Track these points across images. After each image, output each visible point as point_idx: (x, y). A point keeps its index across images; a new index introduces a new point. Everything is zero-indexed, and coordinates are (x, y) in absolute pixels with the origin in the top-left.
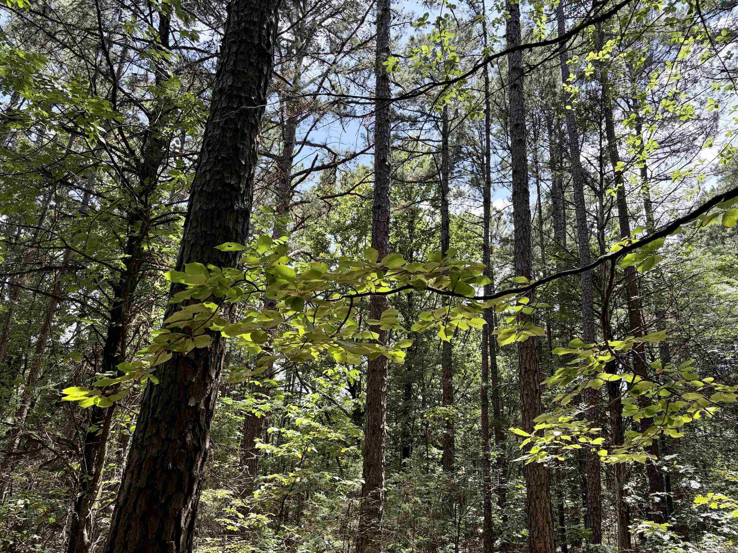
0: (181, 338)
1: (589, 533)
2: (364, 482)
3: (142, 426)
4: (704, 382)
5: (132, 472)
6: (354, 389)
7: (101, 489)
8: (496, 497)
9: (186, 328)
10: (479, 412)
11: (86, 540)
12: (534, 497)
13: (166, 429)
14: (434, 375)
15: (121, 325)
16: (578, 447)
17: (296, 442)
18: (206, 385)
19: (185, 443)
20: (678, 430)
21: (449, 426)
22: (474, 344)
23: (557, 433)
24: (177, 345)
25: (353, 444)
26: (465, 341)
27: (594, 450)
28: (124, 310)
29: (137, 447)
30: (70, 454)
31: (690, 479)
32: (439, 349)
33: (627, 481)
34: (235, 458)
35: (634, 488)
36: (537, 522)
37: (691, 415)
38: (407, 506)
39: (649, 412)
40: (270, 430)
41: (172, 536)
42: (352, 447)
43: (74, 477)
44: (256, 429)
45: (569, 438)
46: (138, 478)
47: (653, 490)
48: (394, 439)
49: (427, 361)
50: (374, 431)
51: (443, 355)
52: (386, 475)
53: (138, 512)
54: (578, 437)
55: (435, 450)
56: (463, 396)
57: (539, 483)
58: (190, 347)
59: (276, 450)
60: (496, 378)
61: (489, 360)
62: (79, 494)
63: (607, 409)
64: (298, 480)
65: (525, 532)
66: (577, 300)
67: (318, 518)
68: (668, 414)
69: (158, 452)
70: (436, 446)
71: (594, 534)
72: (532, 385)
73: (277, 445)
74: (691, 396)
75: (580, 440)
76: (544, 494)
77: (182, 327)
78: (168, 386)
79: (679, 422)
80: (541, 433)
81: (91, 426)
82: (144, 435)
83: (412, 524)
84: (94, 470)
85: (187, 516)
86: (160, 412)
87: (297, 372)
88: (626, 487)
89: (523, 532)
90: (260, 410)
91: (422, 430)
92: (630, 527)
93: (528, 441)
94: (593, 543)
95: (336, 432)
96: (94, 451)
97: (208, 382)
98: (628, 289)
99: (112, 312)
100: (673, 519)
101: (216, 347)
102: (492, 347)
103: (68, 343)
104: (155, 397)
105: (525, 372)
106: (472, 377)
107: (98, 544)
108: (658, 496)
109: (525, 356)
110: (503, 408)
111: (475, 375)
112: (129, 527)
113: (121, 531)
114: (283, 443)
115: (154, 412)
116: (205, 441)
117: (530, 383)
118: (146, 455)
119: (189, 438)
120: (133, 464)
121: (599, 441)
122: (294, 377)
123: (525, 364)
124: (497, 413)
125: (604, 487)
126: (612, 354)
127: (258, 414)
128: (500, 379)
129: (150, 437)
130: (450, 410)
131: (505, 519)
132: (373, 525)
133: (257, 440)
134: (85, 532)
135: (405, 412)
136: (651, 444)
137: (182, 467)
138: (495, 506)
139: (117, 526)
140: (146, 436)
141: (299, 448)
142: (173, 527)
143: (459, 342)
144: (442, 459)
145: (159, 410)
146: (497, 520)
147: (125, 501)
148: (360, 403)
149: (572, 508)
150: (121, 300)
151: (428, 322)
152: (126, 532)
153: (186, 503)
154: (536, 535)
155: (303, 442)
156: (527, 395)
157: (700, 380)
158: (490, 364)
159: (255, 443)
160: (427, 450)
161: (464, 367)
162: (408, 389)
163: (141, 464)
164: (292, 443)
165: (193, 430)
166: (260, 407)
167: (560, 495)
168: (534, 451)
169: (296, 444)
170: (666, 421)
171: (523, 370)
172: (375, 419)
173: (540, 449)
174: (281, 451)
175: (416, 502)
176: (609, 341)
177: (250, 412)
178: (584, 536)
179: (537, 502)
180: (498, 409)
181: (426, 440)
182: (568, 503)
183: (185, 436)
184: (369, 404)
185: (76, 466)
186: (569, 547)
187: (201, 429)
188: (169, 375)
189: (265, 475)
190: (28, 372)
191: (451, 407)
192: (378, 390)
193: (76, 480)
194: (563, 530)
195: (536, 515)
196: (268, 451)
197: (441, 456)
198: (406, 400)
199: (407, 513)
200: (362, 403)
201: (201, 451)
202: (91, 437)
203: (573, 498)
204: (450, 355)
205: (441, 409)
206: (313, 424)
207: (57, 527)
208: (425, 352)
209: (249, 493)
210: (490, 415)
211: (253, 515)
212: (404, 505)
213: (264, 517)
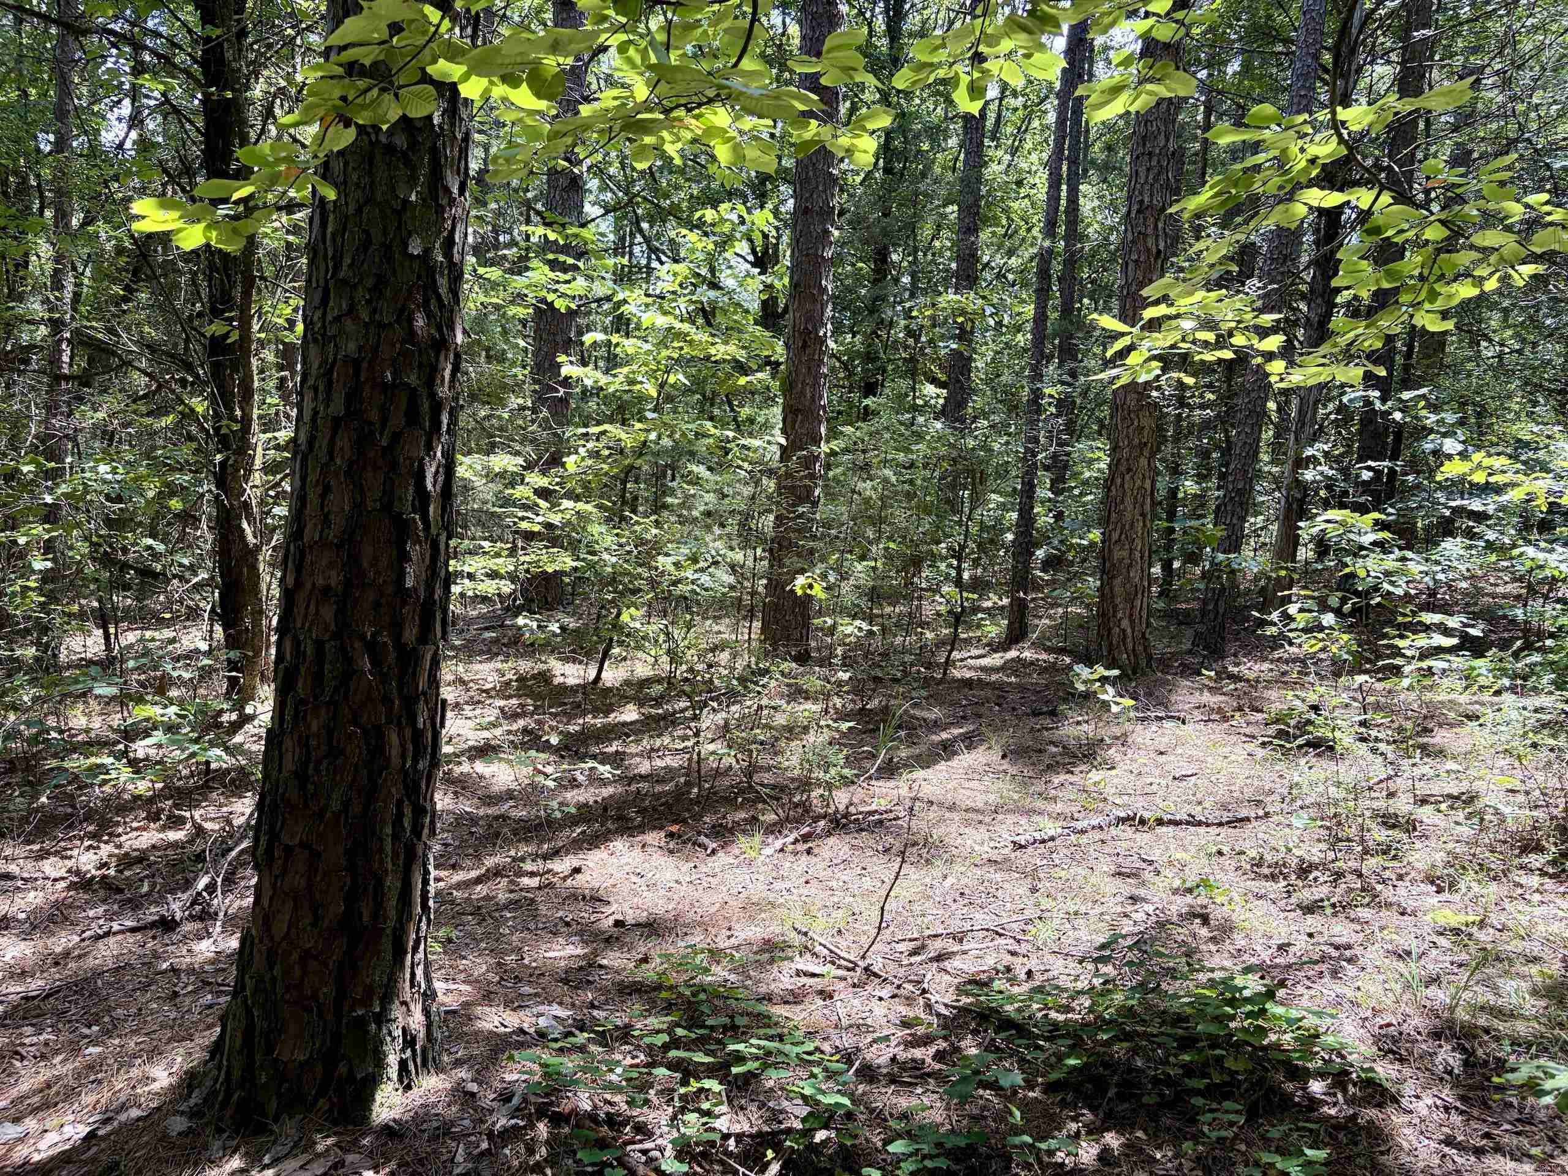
0: (369, 89)
1: (1219, 534)
2: (783, 442)
3: (318, 296)
4: (1527, 206)
5: (315, 389)
6: (763, 260)
7: (259, 450)
8: (1045, 479)
9: (375, 64)
10: (1029, 310)
11: (250, 539)
12: (1123, 469)
13: (368, 302)
14: (939, 227)
15: (229, 95)
16: (1228, 355)
17: (645, 364)
18: (440, 210)
19: (412, 332)
20: (1445, 315)
21: (964, 335)
22: (1034, 157)
23: (1187, 324)
24: (363, 107)
25: (760, 369)
26: (1014, 151)
27: (1259, 360)
28: (229, 55)
29: (315, 340)
30: (183, 382)
31: (1445, 435)
32: (954, 169)
33: (1314, 439)
34: (520, 401)
35: (1326, 454)
36: (1120, 514)
37: (1481, 280)
38: (867, 487)
39: (1390, 275)
40: (588, 338)
41: (413, 505)
42: (759, 375)
43: (200, 424)
44: (559, 339)
45: (1210, 337)
46: (328, 399)
47: (1361, 459)
48: (846, 368)
49: (926, 195)
50: (805, 342)
51: (962, 180)
52: (829, 430)
53: (338, 462)
54: (1231, 334)
55: (930, 389)
56: (999, 276)
57: (1137, 441)
58: (394, 114)
59: (603, 380)
60: (1074, 234)
61: (1064, 194)
62: (219, 457)
63: (1303, 297)
64: (653, 436)
65: (1095, 535)
66: (1287, 41)
67: (695, 513)
68: (1432, 279)
69: (360, 348)
70: (934, 381)
71: (1229, 537)
72: (1150, 242)
73: (607, 372)
74: (1491, 238)
75: (1233, 341)
76: (1143, 462)
77: (367, 62)
78: (359, 210)
79: (1450, 296)
80: (1154, 325)
81: (211, 322)
82: (324, 314)
83: (878, 521)
84: (238, 413)
85: (437, 472)
86: (350, 266)
87: (638, 223)
88: (1309, 452)
89: (1091, 536)
90: (563, 295)
91: (906, 348)
92: (1300, 524)
93: (1125, 341)
94: (1224, 552)
95: (726, 343)
96: (231, 375)
97: (444, 202)
98: (1409, 12)
99: (204, 63)
100: (1390, 510)
101: (453, 125)
102: (1073, 162)
103: (120, 146)
104: (333, 235)
105: (1139, 212)
106: (1022, 232)
107: (274, 548)
108: (1369, 468)
109: (1142, 175)
110: (1080, 302)
111: (1029, 230)
112: (327, 489)
113: (312, 497)
114: (615, 366)
115: (337, 267)
116: (453, 330)
117: (1145, 235)
118: (336, 355)
119: (420, 322)
120: (314, 372)
121: (1274, 342)
122: (632, 235)
123: (1141, 194)
124: (1067, 309)
125: (1265, 458)
126: (1341, 140)
127: (561, 304)
128: (1083, 237)
129: (337, 319)
130: (970, 300)
131: (1059, 516)
132: (800, 516)
133: (562, 358)
134: (245, 525)
135: (873, 309)
136: (1379, 345)
137: (412, 379)
138: (1043, 492)
139: (303, 487)
140: (329, 318)
141: (652, 374)
142: (411, 489)
143: (1000, 153)
144: (944, 406)
145: (347, 261)
146: (1044, 519)
147: (311, 442)
148: (778, 285)
149: (1195, 496)
150: (218, 32)
151: (931, 65)
152: (323, 496)
153: (430, 448)
154: (1115, 536)
155: (659, 363)
156: (1136, 261)
157: (1518, 201)
158: (1063, 202)
159: (559, 366)
160: (914, 389)
161: (1006, 211)
162: (881, 257)
163: (329, 372)
164: (635, 367)
165: (426, 304)
166: (562, 288)
167: (1176, 471)
168: (1134, 359)
169: (643, 368)
170: (1423, 295)
171: (1135, 207)
172: (809, 318)
173: (1147, 355)
174: (614, 383)
175: (886, 480)
176: (1339, 109)
177: (543, 300)
178: (1209, 540)
179: (1127, 477)
180: (1072, 302)
181: (913, 370)
182: (1190, 486)
183: (411, 320)
184: (795, 285)
185: (199, 405)
186: (1176, 565)
187: (441, 305)
188: (358, 185)
189: (586, 426)
190: (48, 214)
191: (972, 295)
192: (816, 256)
193: (208, 431)
194: (1172, 530)
195: (1122, 502)
196: (589, 383)
197: (941, 401)
198: (875, 282)
199: (867, 501)
200: (782, 283)
201: (448, 349)
202: (217, 345)
203: (1201, 478)
204: (979, 180)
205: (949, 298)
206: (678, 325)
207: (188, 518)
208: (924, 175)
209: (556, 461)
210: (1053, 315)
211: (567, 504)
212: (860, 486)
213: (589, 507)
